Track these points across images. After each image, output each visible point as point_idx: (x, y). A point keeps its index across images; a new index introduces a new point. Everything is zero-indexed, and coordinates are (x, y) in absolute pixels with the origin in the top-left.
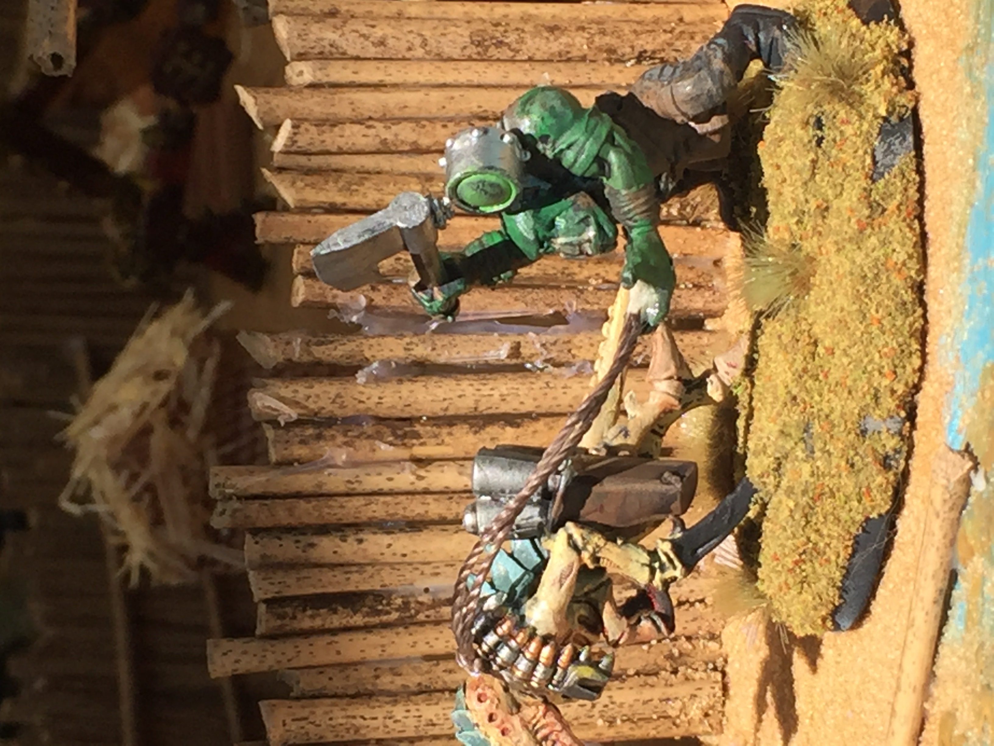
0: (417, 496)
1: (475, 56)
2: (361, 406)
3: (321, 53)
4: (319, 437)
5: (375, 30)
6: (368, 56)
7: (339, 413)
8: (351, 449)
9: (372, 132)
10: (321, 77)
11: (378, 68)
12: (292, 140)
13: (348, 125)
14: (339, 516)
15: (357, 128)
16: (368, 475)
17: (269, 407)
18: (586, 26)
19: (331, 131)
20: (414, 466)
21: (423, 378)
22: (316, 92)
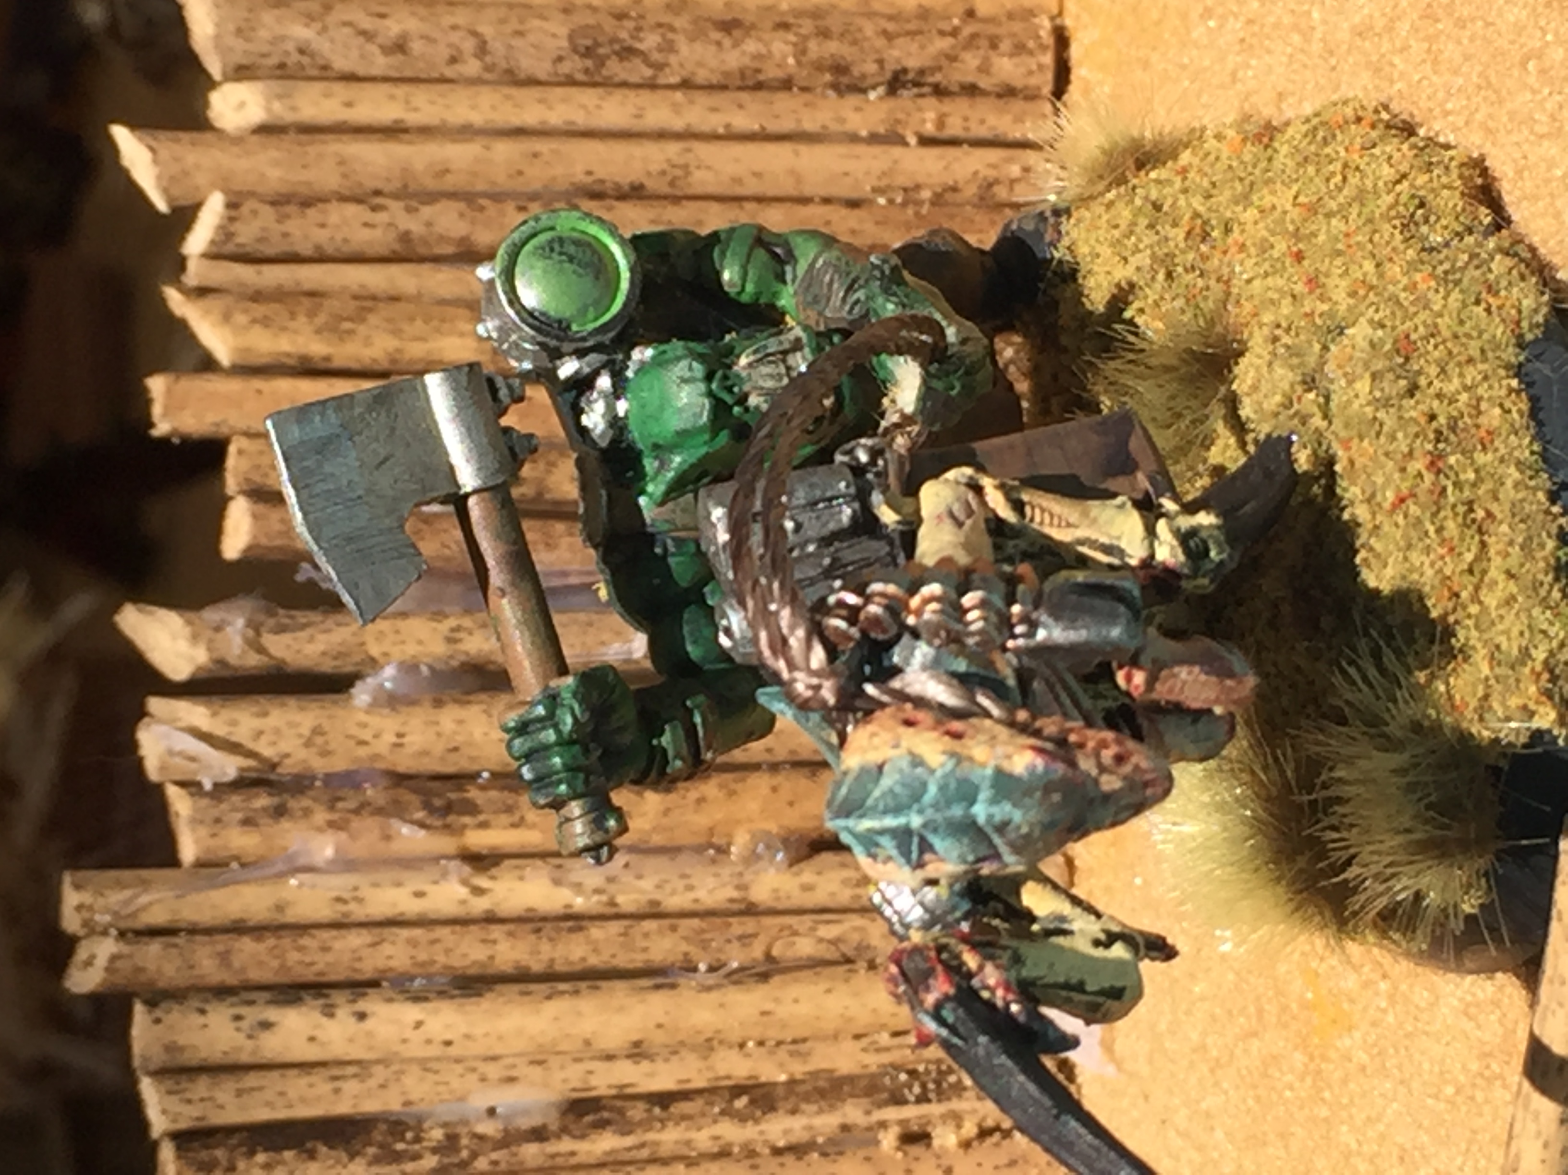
0: (473, 928)
1: (580, 77)
2: (362, 752)
3: (282, 66)
4: (280, 812)
5: (387, 22)
6: (375, 72)
7: (320, 765)
8: (343, 836)
9: (381, 217)
10: (281, 112)
11: (392, 97)
12: (225, 232)
13: (335, 203)
14: (320, 967)
15: (351, 210)
16: (376, 885)
17: (180, 754)
18: (792, 20)
19: (303, 215)
20: (467, 869)
21: (483, 697)
22: (273, 140)
